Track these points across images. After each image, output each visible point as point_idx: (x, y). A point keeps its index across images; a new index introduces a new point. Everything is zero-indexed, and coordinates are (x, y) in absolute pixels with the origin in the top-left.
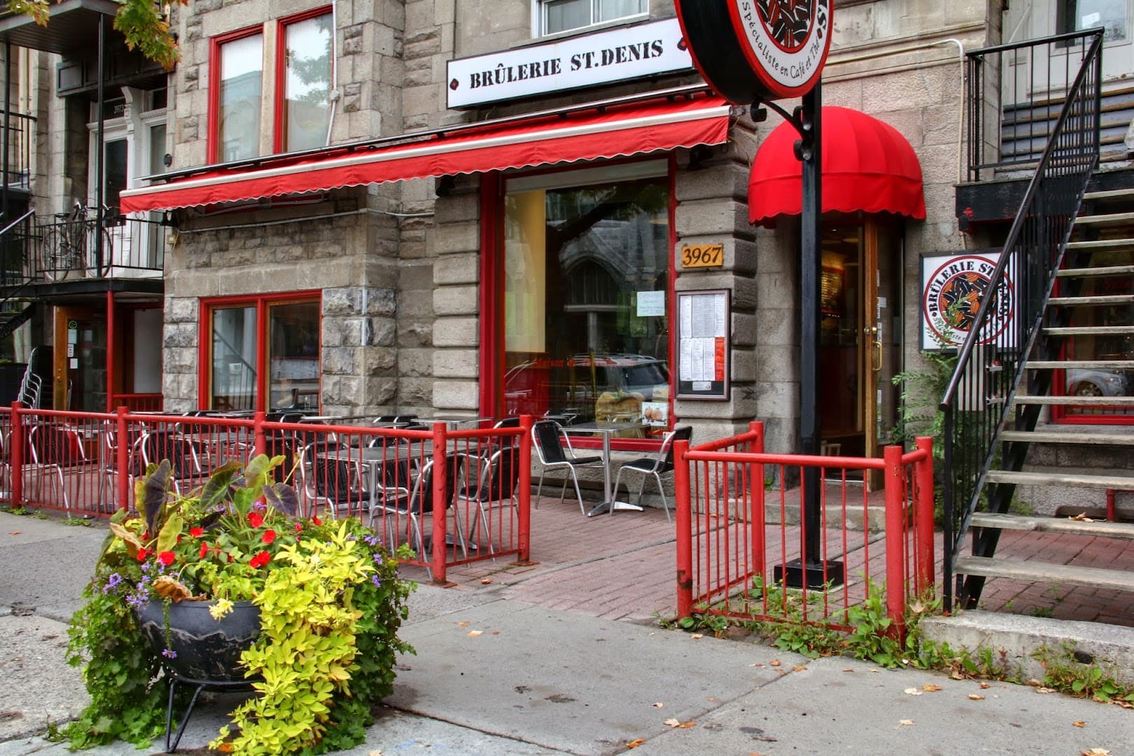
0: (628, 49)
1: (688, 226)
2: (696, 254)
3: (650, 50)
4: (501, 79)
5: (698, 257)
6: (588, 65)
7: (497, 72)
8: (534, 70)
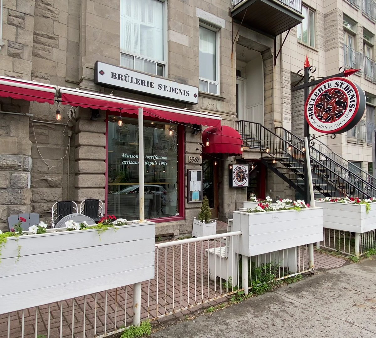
0: (179, 90)
1: (190, 150)
2: (193, 159)
3: (186, 93)
4: (127, 80)
5: (193, 160)
6: (165, 90)
7: (126, 77)
8: (143, 83)
